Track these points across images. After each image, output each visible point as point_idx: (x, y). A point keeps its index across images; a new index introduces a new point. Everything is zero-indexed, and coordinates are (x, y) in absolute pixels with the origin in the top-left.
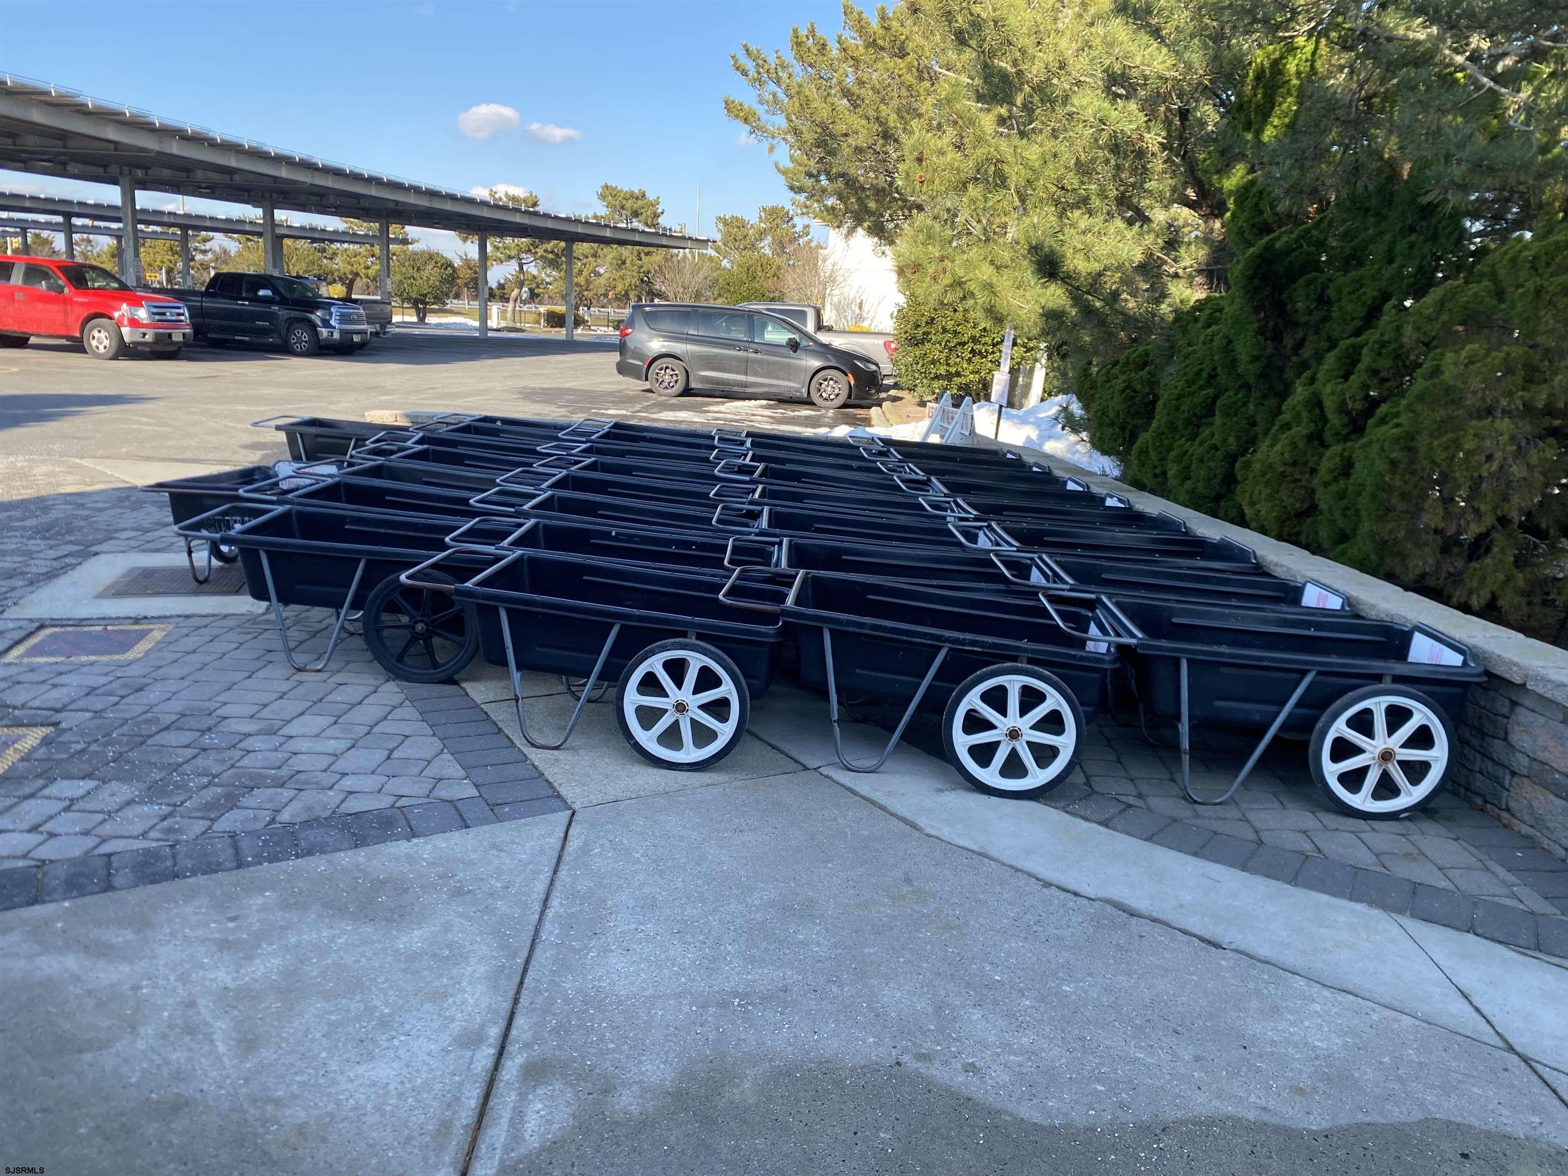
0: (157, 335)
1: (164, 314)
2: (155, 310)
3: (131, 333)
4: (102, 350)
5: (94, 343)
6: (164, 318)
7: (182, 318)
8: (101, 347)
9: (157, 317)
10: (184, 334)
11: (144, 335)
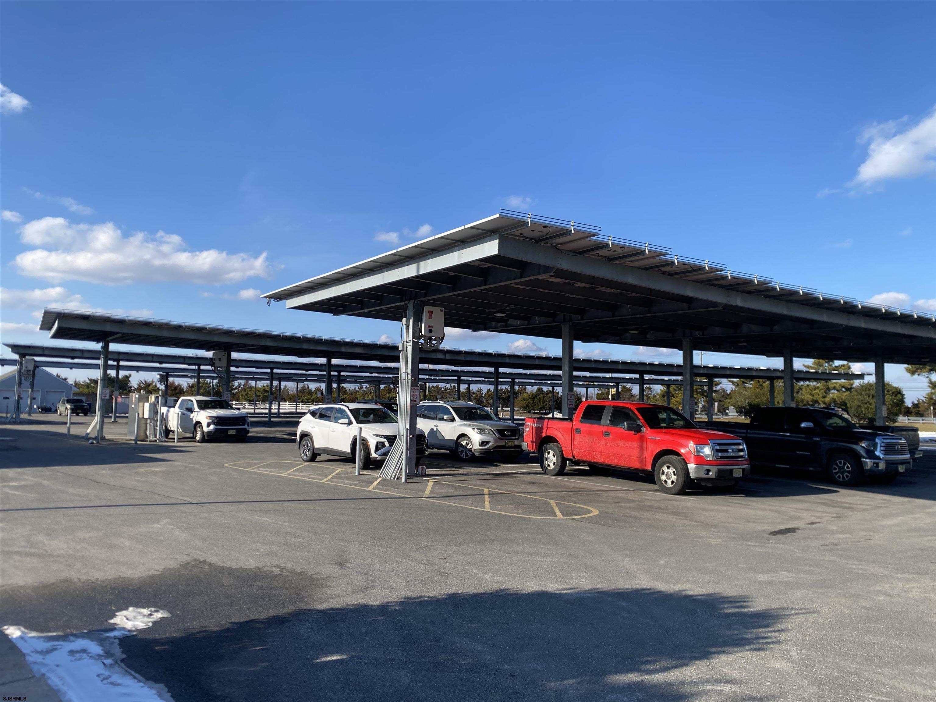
0: (719, 471)
1: (726, 451)
2: (718, 447)
3: (697, 470)
4: (669, 485)
5: (663, 478)
6: (725, 454)
7: (742, 454)
8: (669, 482)
9: (720, 454)
10: (743, 470)
11: (708, 471)
